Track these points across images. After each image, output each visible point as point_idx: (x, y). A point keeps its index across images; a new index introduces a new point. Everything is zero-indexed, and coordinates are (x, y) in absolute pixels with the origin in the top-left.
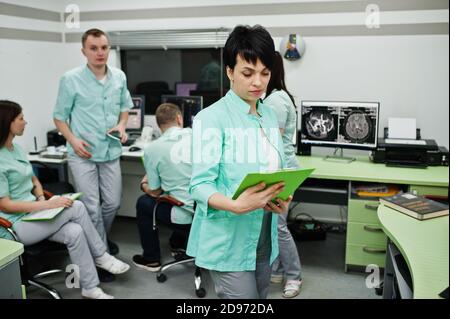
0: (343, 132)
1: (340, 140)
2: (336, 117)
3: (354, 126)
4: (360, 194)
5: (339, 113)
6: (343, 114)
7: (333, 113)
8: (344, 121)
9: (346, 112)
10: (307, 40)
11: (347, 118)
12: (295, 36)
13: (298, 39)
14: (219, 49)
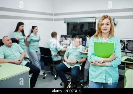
0: (127, 48)
1: (126, 50)
2: (124, 43)
3: (130, 46)
4: (129, 67)
5: (125, 42)
6: (127, 42)
7: (124, 42)
8: (127, 44)
9: (128, 42)
10: (118, 20)
11: (128, 44)
12: (114, 19)
13: (115, 20)
14: (93, 23)
